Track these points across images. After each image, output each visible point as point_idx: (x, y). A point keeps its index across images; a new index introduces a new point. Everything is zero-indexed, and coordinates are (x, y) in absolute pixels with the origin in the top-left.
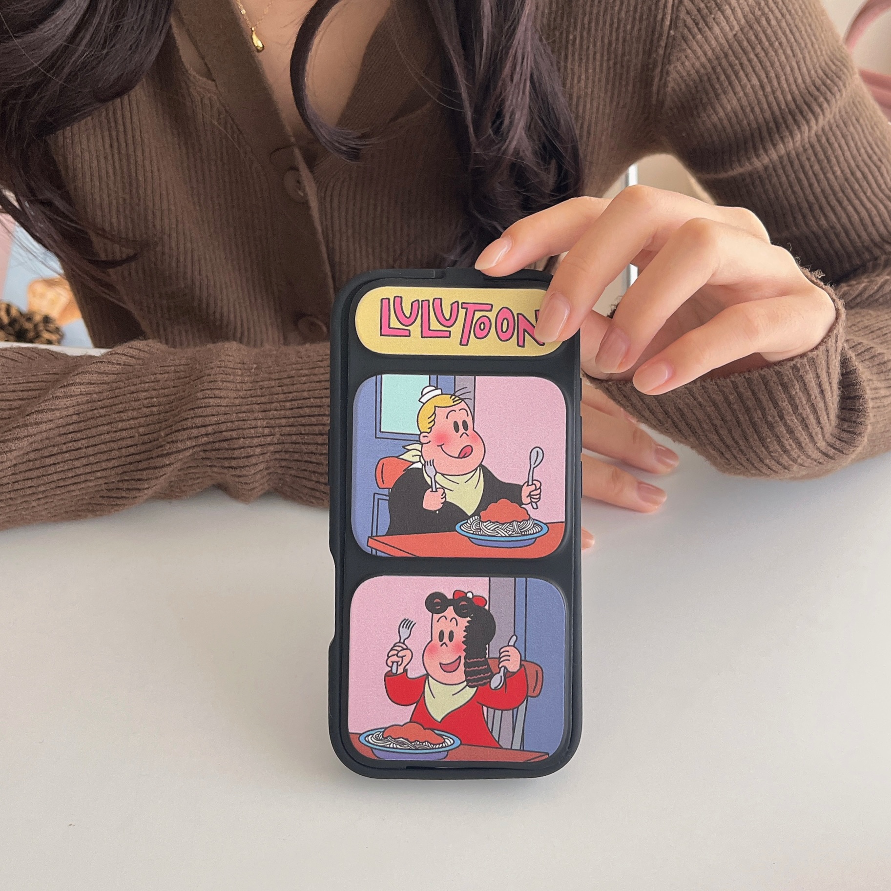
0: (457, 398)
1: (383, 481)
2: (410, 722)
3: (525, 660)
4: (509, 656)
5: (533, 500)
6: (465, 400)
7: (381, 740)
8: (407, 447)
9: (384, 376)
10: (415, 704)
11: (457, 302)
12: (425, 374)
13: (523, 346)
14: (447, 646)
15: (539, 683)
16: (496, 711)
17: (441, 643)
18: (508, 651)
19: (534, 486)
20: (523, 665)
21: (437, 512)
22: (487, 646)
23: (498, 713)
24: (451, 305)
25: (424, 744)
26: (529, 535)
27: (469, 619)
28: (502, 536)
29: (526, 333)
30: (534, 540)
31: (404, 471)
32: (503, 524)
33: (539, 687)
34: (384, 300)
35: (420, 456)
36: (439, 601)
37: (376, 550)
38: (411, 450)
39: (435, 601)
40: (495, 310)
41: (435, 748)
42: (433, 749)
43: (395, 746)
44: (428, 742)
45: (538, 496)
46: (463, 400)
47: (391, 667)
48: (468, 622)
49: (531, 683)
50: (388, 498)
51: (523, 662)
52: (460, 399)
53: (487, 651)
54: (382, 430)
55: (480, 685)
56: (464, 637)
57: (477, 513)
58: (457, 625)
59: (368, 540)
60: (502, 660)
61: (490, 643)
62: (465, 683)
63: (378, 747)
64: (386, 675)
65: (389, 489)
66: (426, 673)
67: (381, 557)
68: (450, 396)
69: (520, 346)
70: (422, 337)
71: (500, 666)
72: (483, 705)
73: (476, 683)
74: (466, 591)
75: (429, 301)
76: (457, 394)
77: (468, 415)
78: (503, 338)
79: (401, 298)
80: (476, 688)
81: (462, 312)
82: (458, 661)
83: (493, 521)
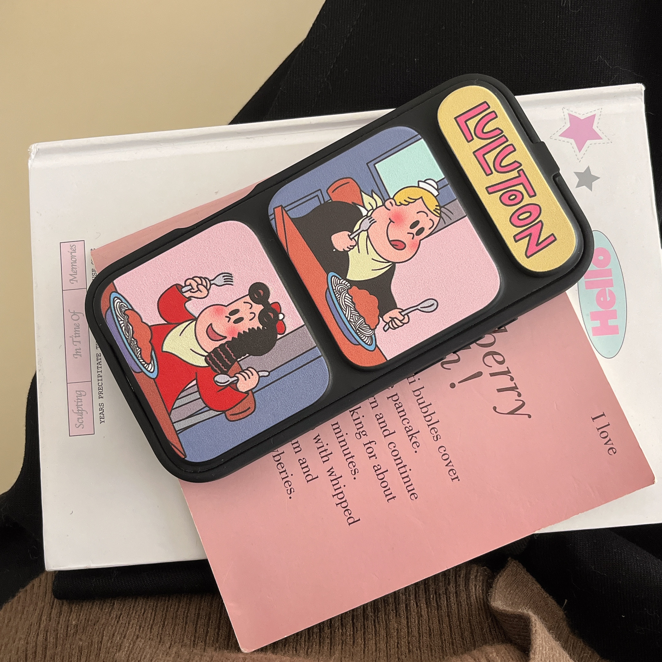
0: (439, 212)
1: (335, 190)
2: (150, 327)
3: (253, 393)
4: (249, 378)
5: (390, 324)
6: (441, 219)
7: (121, 312)
8: (374, 195)
9: (422, 140)
10: (166, 323)
11: (521, 165)
12: (444, 174)
13: (516, 241)
14: (228, 322)
15: (241, 416)
16: (198, 393)
17: (229, 316)
18: (253, 375)
19: (402, 318)
20: (248, 394)
21: (334, 250)
22: (247, 355)
23: (197, 395)
24: (515, 161)
25: (137, 348)
26: (359, 337)
27: (261, 327)
28: (345, 315)
29: (529, 237)
30: (357, 343)
31: (352, 203)
32: (356, 310)
33: (237, 417)
34: (485, 104)
35: (373, 209)
36: (262, 294)
37: (275, 218)
38: (373, 198)
39: (261, 291)
40: (533, 200)
41: (139, 360)
42: (137, 358)
43: (122, 325)
44: (140, 351)
45: (396, 326)
46: (441, 217)
47: (186, 286)
48: (258, 328)
49: (236, 410)
50: (322, 202)
51: (250, 392)
52: (440, 214)
53: (243, 357)
54: (376, 165)
55: (212, 368)
56: (244, 332)
57: (353, 283)
58: (250, 320)
59: (279, 206)
60: (243, 373)
61: (251, 356)
62: (206, 354)
63: (114, 312)
64: (176, 285)
65: (331, 199)
66: (197, 316)
67: (270, 225)
68: (437, 204)
69: (514, 239)
70: (474, 153)
71: (237, 375)
72: (196, 379)
73: (211, 363)
74: (282, 312)
75: (507, 141)
76: (443, 209)
77: (430, 229)
78: (514, 220)
79: (497, 117)
80: (207, 365)
81: (514, 174)
82: (222, 338)
83: (353, 300)
